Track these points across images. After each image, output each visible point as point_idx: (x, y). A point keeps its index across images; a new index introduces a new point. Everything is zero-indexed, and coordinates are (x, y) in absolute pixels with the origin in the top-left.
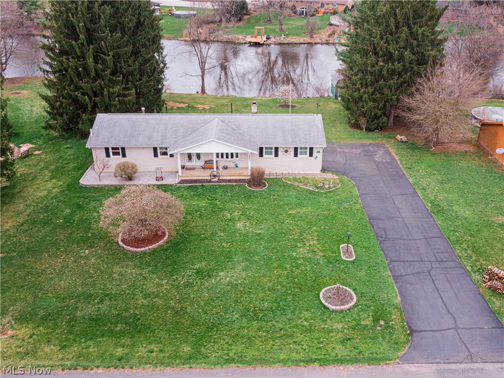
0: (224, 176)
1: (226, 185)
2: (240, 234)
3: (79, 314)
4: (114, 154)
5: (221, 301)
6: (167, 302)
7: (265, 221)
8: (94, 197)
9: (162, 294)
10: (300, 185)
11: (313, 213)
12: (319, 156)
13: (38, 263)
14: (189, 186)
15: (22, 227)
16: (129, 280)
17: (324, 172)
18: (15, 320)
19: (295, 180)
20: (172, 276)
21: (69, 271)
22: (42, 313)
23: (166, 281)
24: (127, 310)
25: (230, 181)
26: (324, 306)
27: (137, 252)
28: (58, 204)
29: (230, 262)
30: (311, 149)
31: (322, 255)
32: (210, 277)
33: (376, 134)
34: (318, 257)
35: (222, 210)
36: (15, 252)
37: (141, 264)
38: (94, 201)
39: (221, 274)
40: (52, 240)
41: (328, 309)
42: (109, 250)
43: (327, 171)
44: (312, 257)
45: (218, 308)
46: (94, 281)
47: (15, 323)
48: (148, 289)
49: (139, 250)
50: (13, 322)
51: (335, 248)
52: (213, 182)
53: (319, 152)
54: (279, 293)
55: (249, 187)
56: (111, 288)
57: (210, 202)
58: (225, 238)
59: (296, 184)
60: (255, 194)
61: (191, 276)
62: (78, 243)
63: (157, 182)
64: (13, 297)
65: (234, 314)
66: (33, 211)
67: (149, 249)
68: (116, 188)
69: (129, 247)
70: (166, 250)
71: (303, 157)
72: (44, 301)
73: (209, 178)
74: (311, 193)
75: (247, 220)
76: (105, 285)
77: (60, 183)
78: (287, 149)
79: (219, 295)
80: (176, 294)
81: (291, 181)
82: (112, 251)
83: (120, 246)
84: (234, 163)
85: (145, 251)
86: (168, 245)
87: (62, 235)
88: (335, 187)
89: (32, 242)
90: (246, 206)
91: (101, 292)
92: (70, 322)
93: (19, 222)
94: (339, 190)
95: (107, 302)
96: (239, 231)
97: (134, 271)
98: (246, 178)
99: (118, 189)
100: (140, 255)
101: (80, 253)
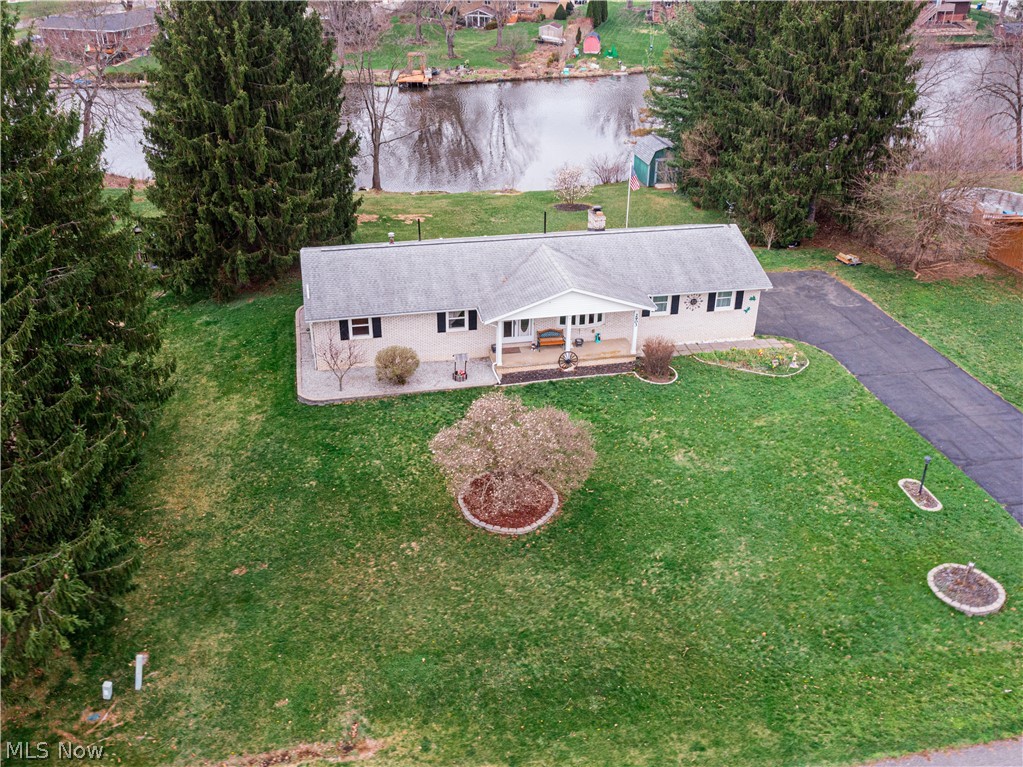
0: (584, 360)
1: (598, 379)
2: (691, 476)
3: (492, 683)
4: (357, 331)
5: (754, 621)
6: (652, 636)
7: (722, 447)
8: (347, 425)
9: (630, 620)
10: (735, 366)
11: (800, 422)
12: (752, 305)
13: (330, 581)
14: (527, 387)
15: (237, 506)
16: (545, 597)
17: (761, 337)
18: (367, 713)
19: (722, 357)
20: (625, 579)
21: (407, 592)
22: (414, 693)
23: (620, 591)
24: (586, 663)
25: (598, 369)
26: (952, 609)
27: (519, 536)
28: (281, 447)
29: (715, 537)
30: (740, 295)
31: (877, 505)
32: (698, 572)
33: (796, 254)
34: (873, 510)
35: (623, 431)
36: (263, 562)
37: (544, 559)
38: (355, 433)
39: (716, 564)
40: (323, 525)
41: (962, 613)
42: (457, 537)
43: (765, 334)
44: (861, 510)
45: (759, 638)
46: (475, 608)
47: (372, 721)
48: (598, 614)
49: (520, 531)
50: (365, 721)
51: (890, 487)
52: (569, 374)
53: (753, 299)
54: (852, 592)
55: (645, 378)
56: (523, 620)
57: (590, 416)
58: (670, 487)
59: (728, 365)
60: (664, 393)
61: (660, 575)
62: (383, 529)
63: (458, 383)
64: (328, 662)
65: (795, 645)
66: (236, 466)
67: (539, 528)
68: (381, 402)
69: (497, 528)
70: (573, 525)
71: (724, 311)
72: (402, 666)
73: (556, 366)
74: (766, 380)
75: (686, 446)
76: (503, 614)
77: (253, 401)
78: (696, 297)
79: (742, 610)
80: (658, 616)
81: (714, 361)
82: (465, 538)
83: (475, 527)
84: (593, 331)
85: (534, 532)
86: (569, 515)
87: (338, 515)
88: (803, 365)
89: (283, 536)
90: (665, 419)
91: (505, 630)
92: (487, 705)
93: (223, 495)
94: (811, 370)
95: (532, 650)
96: (688, 473)
97: (539, 577)
98: (627, 360)
99: (386, 404)
100: (529, 541)
101: (403, 550)
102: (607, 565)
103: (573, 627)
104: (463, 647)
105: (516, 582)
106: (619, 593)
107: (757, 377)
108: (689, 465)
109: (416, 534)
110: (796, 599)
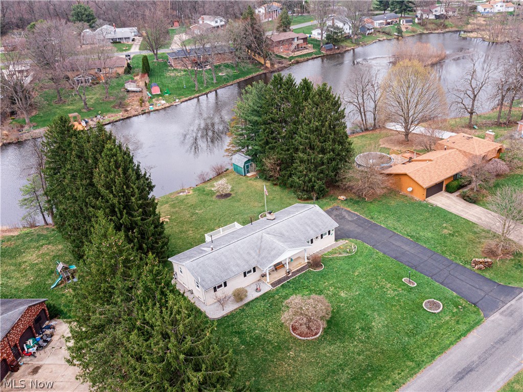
0: (293, 269)
1: (301, 275)
2: (350, 299)
10: (337, 255)
11: (367, 269)
12: (333, 232)
16: (338, 352)
17: (338, 241)
19: (331, 253)
20: (354, 338)
21: (301, 367)
25: (298, 271)
26: (432, 313)
27: (318, 338)
29: (368, 316)
31: (401, 289)
32: (371, 328)
34: (401, 292)
37: (330, 341)
40: (259, 359)
41: (435, 313)
42: (301, 345)
43: (338, 239)
44: (398, 293)
45: (395, 340)
48: (354, 351)
49: (317, 336)
51: (402, 283)
53: (333, 230)
55: (314, 269)
56: (337, 361)
58: (347, 305)
59: (335, 255)
60: (324, 273)
62: (278, 352)
65: (404, 338)
67: (322, 333)
68: (240, 310)
69: (311, 338)
70: (330, 328)
71: (326, 237)
73: (286, 275)
74: (349, 257)
75: (342, 290)
76: (331, 362)
78: (318, 236)
79: (387, 334)
80: (369, 345)
81: (330, 255)
82: (304, 345)
83: (304, 340)
87: (260, 353)
88: (355, 248)
90: (330, 282)
94: (358, 249)
96: (348, 299)
97: (332, 347)
99: (242, 310)
100: (322, 338)
101: (289, 356)
102: (347, 336)
103: (351, 357)
104: (328, 375)
105: (328, 352)
106: (355, 343)
107: (346, 257)
108: (347, 296)
109: (289, 349)
110: (397, 325)
